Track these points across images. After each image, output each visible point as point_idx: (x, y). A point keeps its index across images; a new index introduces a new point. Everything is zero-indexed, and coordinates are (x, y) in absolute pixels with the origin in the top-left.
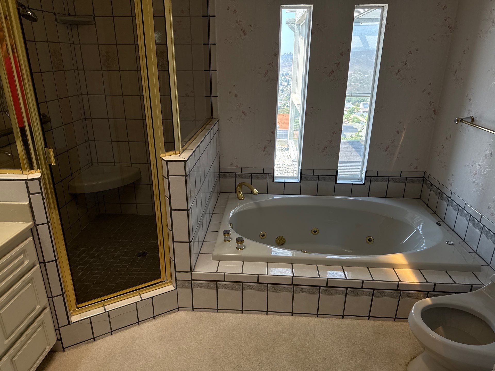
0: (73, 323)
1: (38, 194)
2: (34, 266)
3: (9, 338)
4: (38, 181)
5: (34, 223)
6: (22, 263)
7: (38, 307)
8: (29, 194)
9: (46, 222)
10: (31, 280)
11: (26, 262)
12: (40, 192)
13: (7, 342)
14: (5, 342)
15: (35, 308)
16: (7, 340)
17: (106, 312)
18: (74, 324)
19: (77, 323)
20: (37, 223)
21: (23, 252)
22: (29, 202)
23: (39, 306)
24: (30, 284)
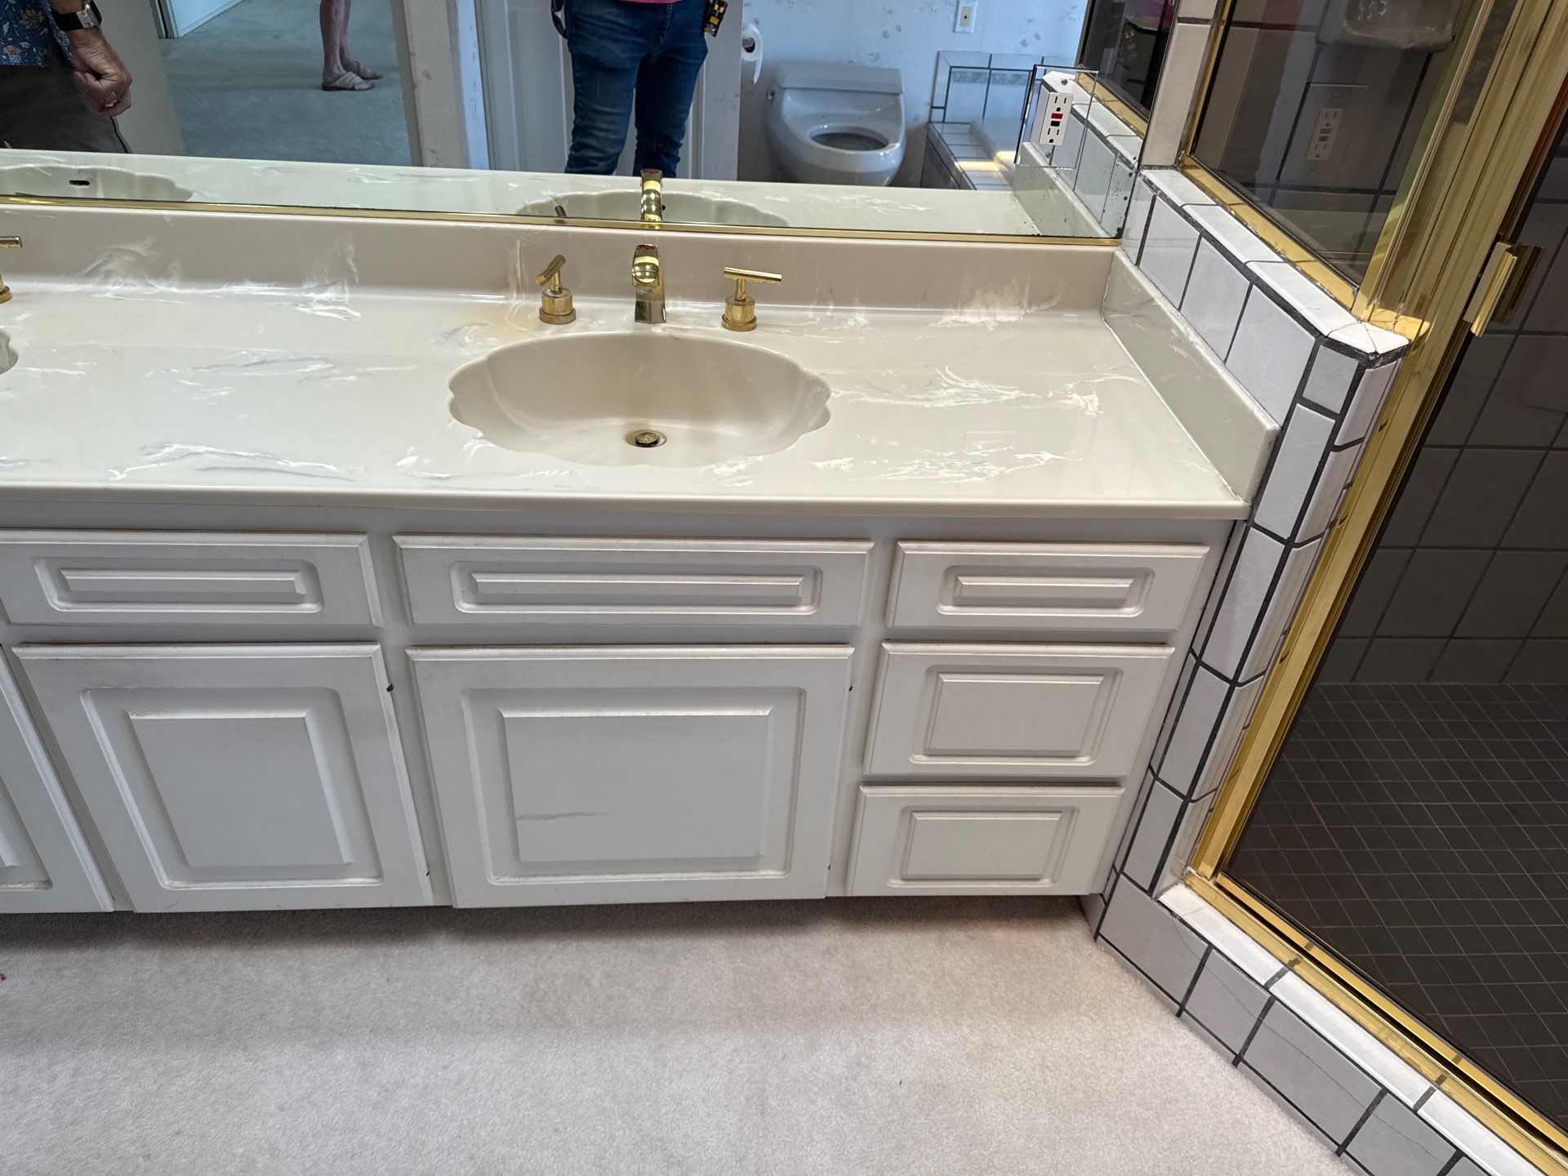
0: (1159, 902)
1: (1323, 416)
2: (1163, 644)
3: (933, 758)
4: (1354, 363)
5: (1249, 510)
6: (1116, 603)
7: (1083, 761)
8: (1299, 398)
9: (1286, 535)
10: (1110, 673)
11: (1132, 609)
12: (1338, 412)
13: (921, 762)
14: (918, 757)
15: (1072, 755)
16: (924, 758)
17: (1266, 988)
18: (1161, 908)
19: (1168, 914)
20: (1257, 520)
21: (1140, 574)
22: (1282, 428)
23: (1090, 761)
24: (1095, 681)
